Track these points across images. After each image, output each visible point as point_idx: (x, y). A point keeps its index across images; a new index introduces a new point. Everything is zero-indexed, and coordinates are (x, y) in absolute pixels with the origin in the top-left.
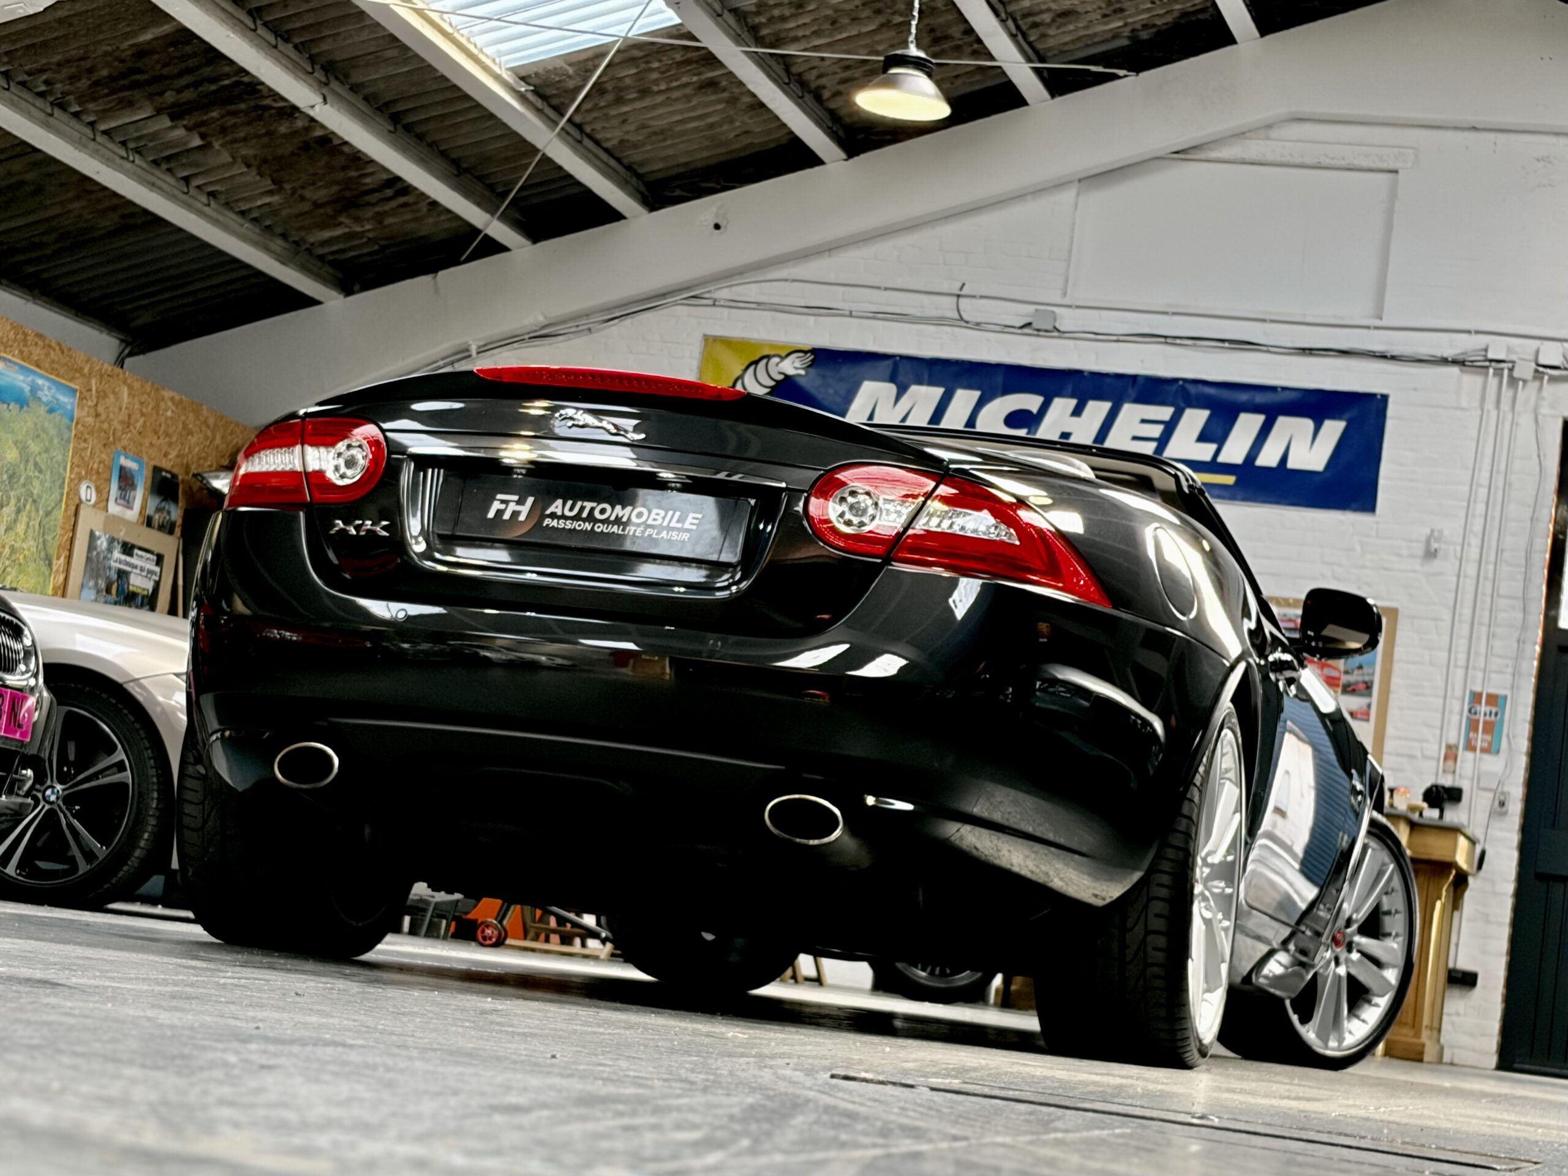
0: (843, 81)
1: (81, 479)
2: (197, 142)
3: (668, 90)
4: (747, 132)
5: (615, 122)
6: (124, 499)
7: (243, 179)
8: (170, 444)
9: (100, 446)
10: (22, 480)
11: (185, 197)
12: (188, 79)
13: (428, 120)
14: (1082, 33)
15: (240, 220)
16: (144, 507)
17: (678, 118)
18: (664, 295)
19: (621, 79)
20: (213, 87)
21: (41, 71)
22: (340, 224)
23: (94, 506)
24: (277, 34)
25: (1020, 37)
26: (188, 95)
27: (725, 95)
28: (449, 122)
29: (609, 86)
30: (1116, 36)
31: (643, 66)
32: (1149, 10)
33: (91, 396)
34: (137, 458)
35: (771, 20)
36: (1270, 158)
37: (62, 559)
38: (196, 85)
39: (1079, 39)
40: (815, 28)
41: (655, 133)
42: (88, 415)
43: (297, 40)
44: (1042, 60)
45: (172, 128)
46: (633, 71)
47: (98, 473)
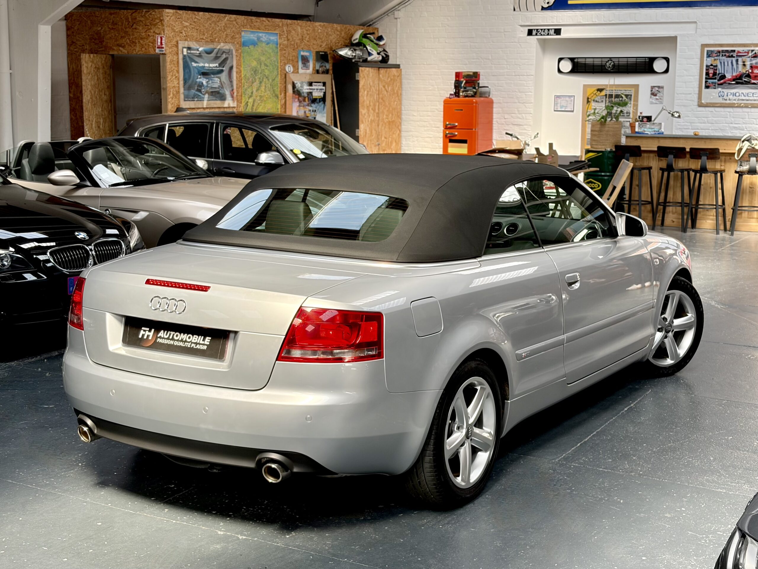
1: (285, 64)
6: (305, 67)
8: (322, 42)
9: (292, 50)
10: (260, 71)
16: (314, 67)
23: (293, 72)
33: (284, 34)
34: (309, 50)
37: (283, 94)
42: (284, 40)
47: (293, 60)
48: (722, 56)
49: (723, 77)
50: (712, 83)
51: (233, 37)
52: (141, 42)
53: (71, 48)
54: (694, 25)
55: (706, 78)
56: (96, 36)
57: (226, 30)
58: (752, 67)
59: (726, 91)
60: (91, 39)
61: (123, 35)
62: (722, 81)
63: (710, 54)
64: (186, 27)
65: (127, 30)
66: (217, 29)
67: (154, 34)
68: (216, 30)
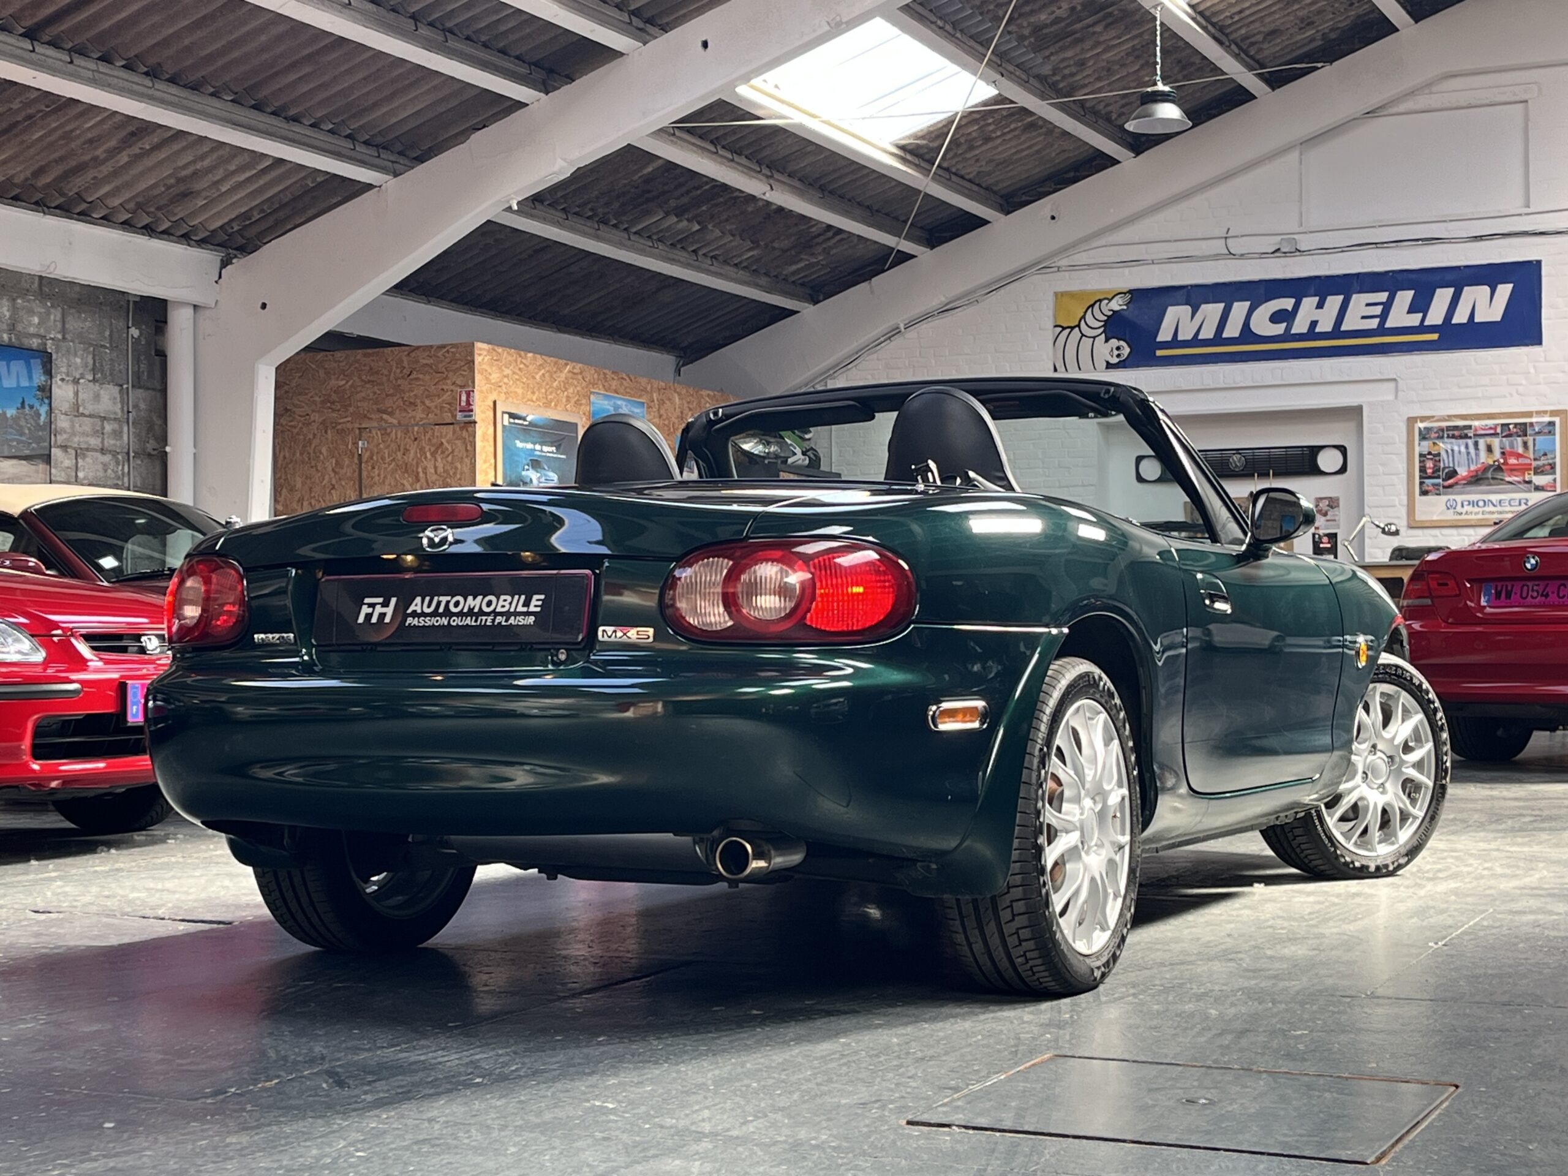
0: (1123, 106)
2: (697, 227)
3: (1003, 134)
4: (1064, 151)
5: (973, 161)
7: (733, 244)
11: (696, 263)
12: (684, 189)
13: (845, 184)
14: (1287, 43)
15: (736, 270)
17: (1014, 150)
18: (1024, 270)
19: (970, 134)
20: (699, 192)
21: (585, 204)
22: (801, 260)
24: (732, 152)
25: (1243, 55)
26: (685, 200)
27: (1044, 130)
28: (858, 183)
29: (962, 140)
30: (1312, 40)
31: (982, 123)
32: (1332, 19)
33: (653, 405)
35: (1064, 77)
36: (1434, 106)
38: (688, 192)
39: (1287, 46)
40: (1096, 76)
41: (1001, 163)
43: (747, 152)
44: (1262, 67)
45: (678, 222)
46: (976, 127)
48: (1448, 437)
49: (1453, 473)
50: (1434, 485)
51: (578, 403)
52: (427, 402)
53: (283, 421)
54: (1392, 385)
55: (1421, 477)
56: (334, 397)
57: (566, 389)
58: (1503, 453)
59: (1459, 498)
60: (323, 402)
61: (392, 391)
62: (1451, 481)
63: (1424, 436)
64: (507, 376)
65: (399, 382)
66: (555, 384)
67: (453, 387)
68: (551, 387)
